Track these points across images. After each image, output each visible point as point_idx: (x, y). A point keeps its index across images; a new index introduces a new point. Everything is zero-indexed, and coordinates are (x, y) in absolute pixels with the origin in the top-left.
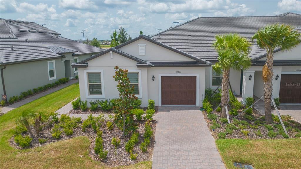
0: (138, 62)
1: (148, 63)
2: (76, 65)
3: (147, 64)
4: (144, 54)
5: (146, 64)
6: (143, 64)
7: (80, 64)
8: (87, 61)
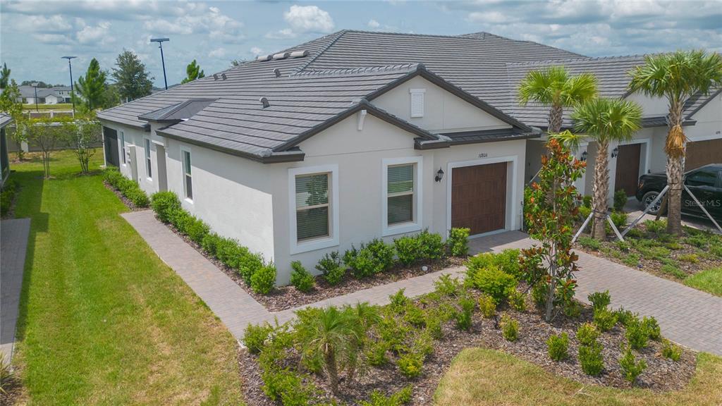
0: (418, 136)
1: (442, 139)
2: (274, 154)
3: (440, 141)
4: (420, 115)
5: (438, 139)
6: (433, 140)
7: (283, 151)
8: (297, 143)
